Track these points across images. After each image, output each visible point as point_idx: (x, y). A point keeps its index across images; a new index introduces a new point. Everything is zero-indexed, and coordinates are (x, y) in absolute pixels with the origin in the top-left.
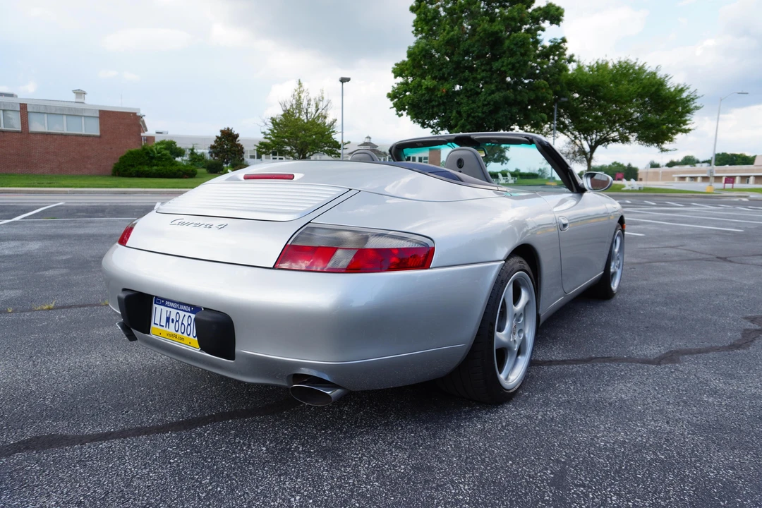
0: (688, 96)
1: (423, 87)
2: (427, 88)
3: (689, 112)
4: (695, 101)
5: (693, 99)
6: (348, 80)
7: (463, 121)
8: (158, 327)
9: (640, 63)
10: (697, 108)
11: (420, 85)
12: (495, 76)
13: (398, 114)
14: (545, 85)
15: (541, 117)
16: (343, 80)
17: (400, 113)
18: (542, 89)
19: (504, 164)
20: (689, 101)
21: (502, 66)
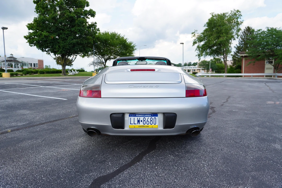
0: (133, 45)
1: (43, 35)
2: (45, 36)
3: (133, 50)
4: (135, 47)
5: (134, 46)
6: (7, 28)
7: (61, 50)
8: (133, 125)
9: (119, 34)
10: (136, 49)
11: (41, 34)
12: (73, 33)
13: (30, 45)
14: (91, 38)
15: (90, 50)
16: (4, 28)
17: (31, 45)
18: (90, 39)
19: (71, 67)
20: (133, 47)
21: (75, 30)
